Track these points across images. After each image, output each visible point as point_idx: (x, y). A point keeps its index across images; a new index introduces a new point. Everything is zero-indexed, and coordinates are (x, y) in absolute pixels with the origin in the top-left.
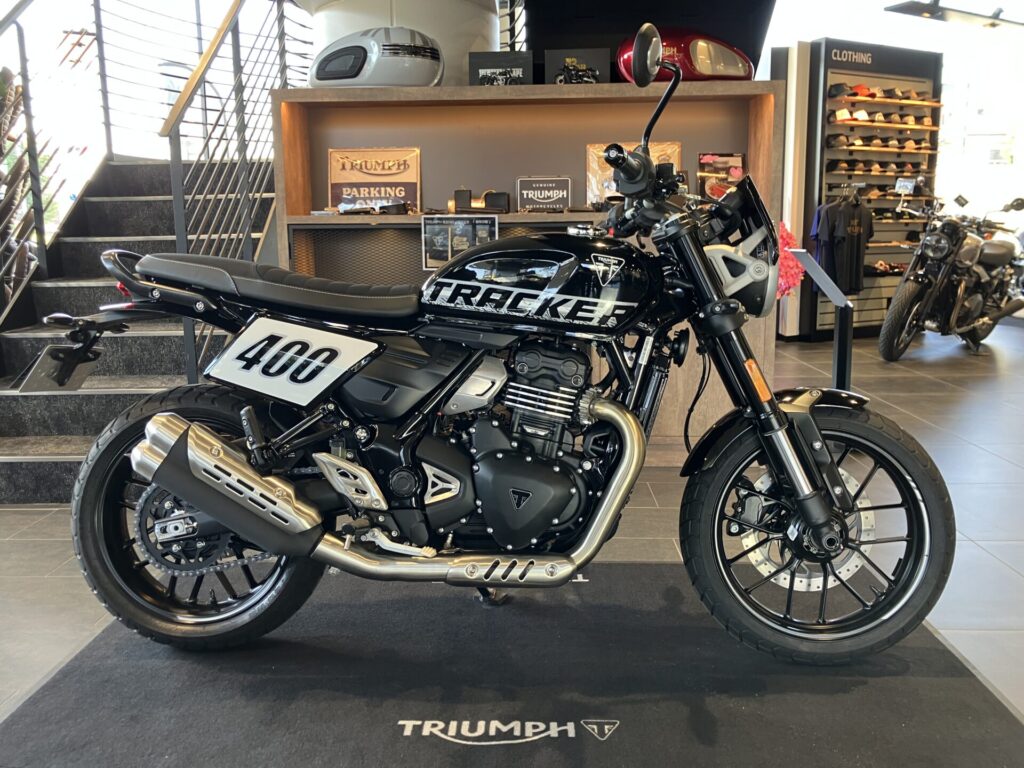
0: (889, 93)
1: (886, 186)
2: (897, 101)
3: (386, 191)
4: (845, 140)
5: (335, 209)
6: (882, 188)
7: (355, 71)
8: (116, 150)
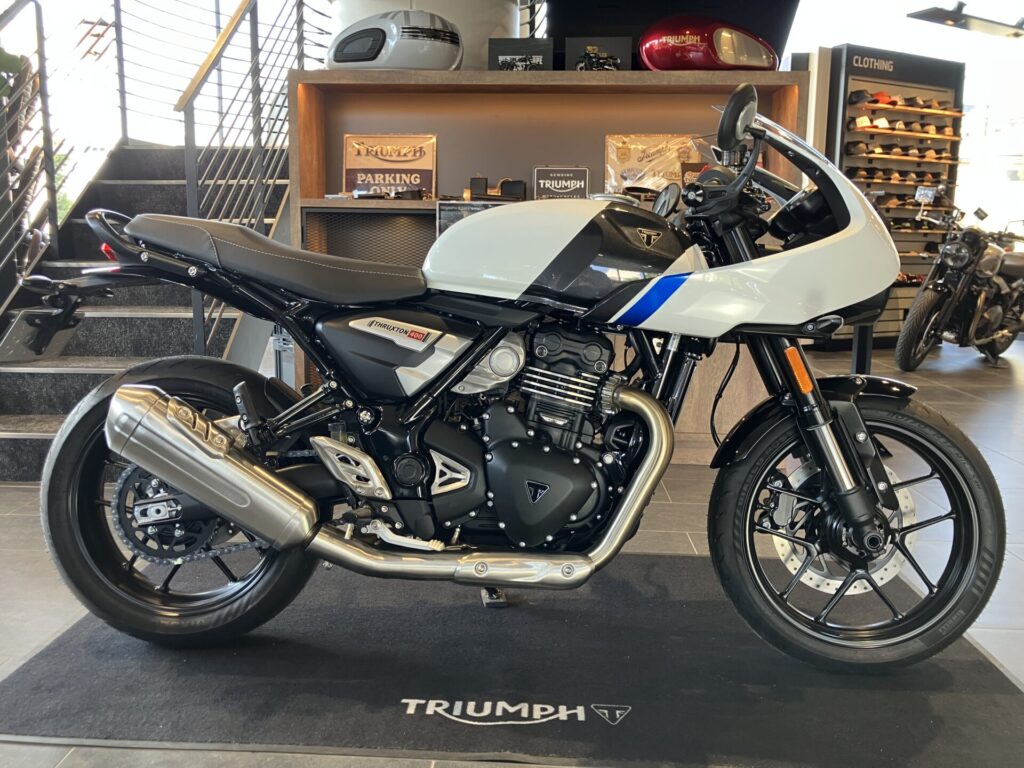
0: (911, 102)
1: (905, 195)
2: (919, 110)
3: (401, 177)
4: (865, 147)
5: (350, 194)
6: (901, 197)
7: (374, 54)
8: (131, 135)
